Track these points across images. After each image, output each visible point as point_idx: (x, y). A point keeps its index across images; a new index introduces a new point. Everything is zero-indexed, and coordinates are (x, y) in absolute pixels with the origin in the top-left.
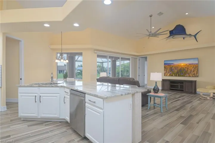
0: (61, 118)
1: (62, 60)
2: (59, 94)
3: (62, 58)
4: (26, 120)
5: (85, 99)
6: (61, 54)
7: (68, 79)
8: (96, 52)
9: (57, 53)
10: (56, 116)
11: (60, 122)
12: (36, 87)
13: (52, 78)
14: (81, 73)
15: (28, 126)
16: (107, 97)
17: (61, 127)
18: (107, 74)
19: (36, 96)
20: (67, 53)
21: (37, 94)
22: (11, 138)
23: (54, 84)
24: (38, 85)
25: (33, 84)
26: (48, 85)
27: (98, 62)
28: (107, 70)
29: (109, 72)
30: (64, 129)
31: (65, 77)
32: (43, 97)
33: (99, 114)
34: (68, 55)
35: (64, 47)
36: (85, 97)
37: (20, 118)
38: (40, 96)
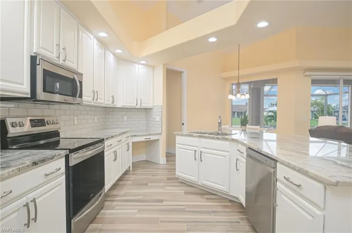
0: (231, 194)
1: (238, 95)
2: (228, 152)
3: (238, 92)
4: (184, 183)
5: (275, 173)
6: (238, 85)
7: (248, 126)
8: (308, 73)
9: (232, 85)
10: (223, 188)
11: (231, 201)
12: (196, 137)
13: (220, 124)
14: (273, 118)
15: (185, 193)
16: (338, 182)
17: (230, 211)
18: (337, 119)
19: (195, 151)
20: (250, 83)
21: (197, 148)
22: (163, 204)
23: (222, 134)
24: (200, 135)
25: (193, 133)
26: (212, 136)
27: (312, 95)
28: (338, 112)
29: (343, 116)
30: (236, 217)
31: (244, 123)
32: (205, 154)
33: (310, 218)
34: (250, 86)
35: (243, 72)
36: (275, 168)
37: (178, 179)
38: (201, 152)
